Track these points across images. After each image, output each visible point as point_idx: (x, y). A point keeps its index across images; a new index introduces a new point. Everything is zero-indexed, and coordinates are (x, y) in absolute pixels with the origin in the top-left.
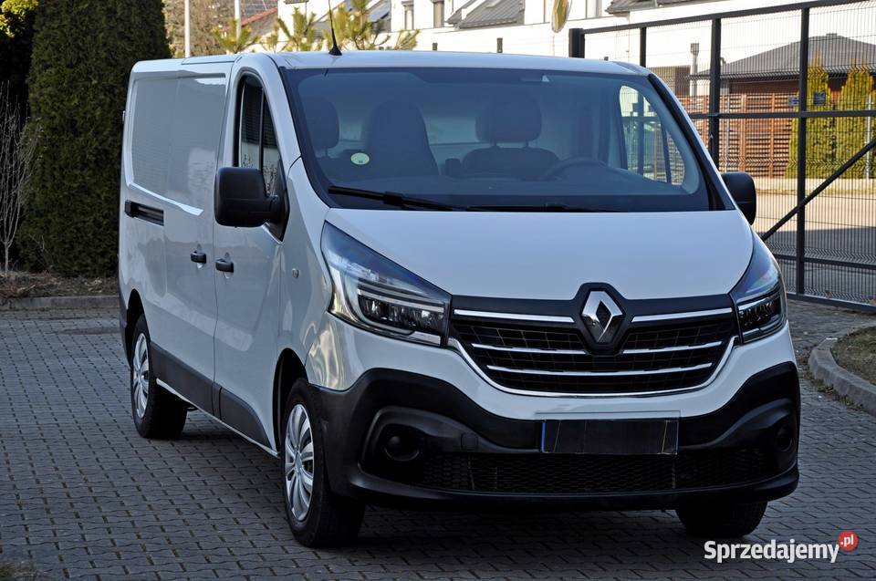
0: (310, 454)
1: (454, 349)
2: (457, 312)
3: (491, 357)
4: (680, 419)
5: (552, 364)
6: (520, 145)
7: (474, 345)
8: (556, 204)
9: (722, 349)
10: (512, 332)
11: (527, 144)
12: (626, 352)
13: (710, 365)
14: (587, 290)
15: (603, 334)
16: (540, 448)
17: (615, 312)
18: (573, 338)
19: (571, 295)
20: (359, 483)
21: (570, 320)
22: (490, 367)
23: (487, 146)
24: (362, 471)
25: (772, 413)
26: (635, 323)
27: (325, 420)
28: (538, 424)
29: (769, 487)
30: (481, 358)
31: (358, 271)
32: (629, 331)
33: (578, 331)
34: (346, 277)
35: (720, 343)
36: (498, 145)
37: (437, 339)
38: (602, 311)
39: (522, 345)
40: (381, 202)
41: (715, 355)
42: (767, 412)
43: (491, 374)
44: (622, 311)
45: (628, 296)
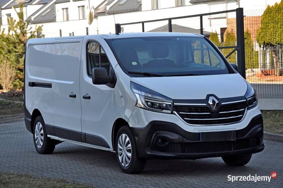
0: (130, 147)
1: (175, 114)
2: (175, 104)
3: (185, 116)
4: (236, 130)
5: (201, 117)
6: (162, 59)
7: (180, 113)
8: (191, 73)
9: (244, 111)
10: (190, 109)
11: (165, 58)
12: (220, 113)
13: (242, 115)
14: (208, 96)
15: (214, 108)
16: (200, 140)
17: (217, 102)
18: (206, 109)
19: (205, 98)
20: (149, 153)
21: (205, 104)
22: (185, 119)
23: (153, 59)
24: (150, 150)
25: (258, 128)
26: (222, 104)
27: (137, 136)
28: (199, 133)
29: (259, 148)
30: (182, 116)
31: (143, 94)
32: (221, 107)
33: (207, 107)
34: (141, 96)
35: (244, 109)
36: (157, 59)
37: (170, 112)
38: (214, 102)
39: (193, 112)
40: (143, 75)
41: (243, 113)
42: (257, 128)
43: (185, 120)
44: (218, 101)
45: (220, 97)
